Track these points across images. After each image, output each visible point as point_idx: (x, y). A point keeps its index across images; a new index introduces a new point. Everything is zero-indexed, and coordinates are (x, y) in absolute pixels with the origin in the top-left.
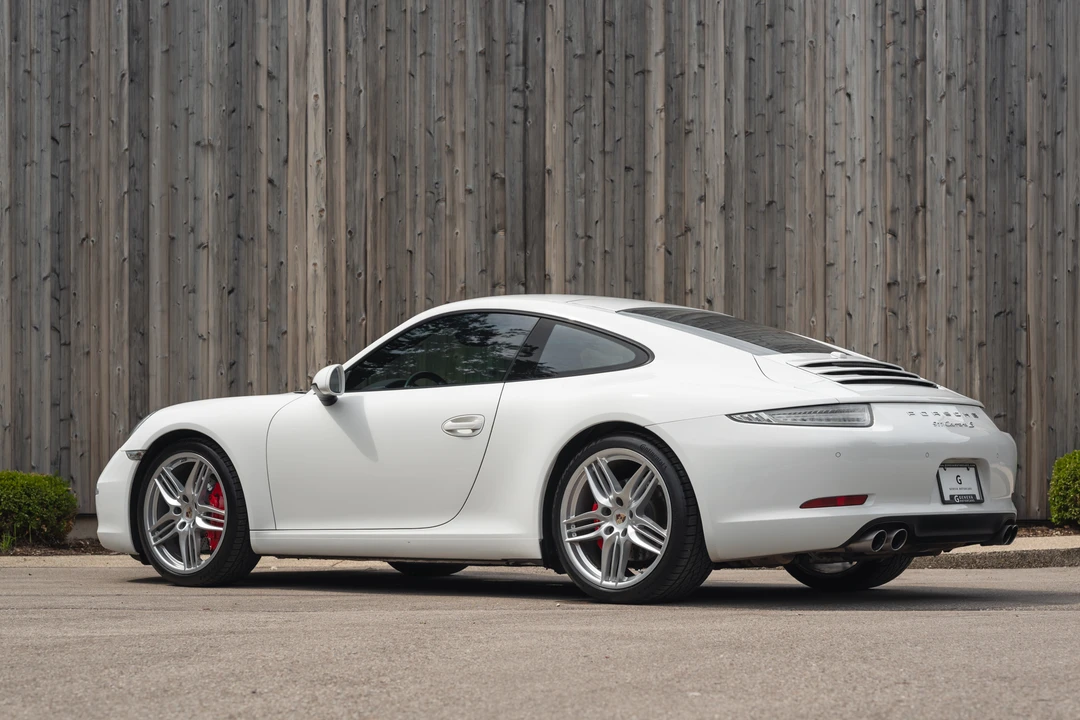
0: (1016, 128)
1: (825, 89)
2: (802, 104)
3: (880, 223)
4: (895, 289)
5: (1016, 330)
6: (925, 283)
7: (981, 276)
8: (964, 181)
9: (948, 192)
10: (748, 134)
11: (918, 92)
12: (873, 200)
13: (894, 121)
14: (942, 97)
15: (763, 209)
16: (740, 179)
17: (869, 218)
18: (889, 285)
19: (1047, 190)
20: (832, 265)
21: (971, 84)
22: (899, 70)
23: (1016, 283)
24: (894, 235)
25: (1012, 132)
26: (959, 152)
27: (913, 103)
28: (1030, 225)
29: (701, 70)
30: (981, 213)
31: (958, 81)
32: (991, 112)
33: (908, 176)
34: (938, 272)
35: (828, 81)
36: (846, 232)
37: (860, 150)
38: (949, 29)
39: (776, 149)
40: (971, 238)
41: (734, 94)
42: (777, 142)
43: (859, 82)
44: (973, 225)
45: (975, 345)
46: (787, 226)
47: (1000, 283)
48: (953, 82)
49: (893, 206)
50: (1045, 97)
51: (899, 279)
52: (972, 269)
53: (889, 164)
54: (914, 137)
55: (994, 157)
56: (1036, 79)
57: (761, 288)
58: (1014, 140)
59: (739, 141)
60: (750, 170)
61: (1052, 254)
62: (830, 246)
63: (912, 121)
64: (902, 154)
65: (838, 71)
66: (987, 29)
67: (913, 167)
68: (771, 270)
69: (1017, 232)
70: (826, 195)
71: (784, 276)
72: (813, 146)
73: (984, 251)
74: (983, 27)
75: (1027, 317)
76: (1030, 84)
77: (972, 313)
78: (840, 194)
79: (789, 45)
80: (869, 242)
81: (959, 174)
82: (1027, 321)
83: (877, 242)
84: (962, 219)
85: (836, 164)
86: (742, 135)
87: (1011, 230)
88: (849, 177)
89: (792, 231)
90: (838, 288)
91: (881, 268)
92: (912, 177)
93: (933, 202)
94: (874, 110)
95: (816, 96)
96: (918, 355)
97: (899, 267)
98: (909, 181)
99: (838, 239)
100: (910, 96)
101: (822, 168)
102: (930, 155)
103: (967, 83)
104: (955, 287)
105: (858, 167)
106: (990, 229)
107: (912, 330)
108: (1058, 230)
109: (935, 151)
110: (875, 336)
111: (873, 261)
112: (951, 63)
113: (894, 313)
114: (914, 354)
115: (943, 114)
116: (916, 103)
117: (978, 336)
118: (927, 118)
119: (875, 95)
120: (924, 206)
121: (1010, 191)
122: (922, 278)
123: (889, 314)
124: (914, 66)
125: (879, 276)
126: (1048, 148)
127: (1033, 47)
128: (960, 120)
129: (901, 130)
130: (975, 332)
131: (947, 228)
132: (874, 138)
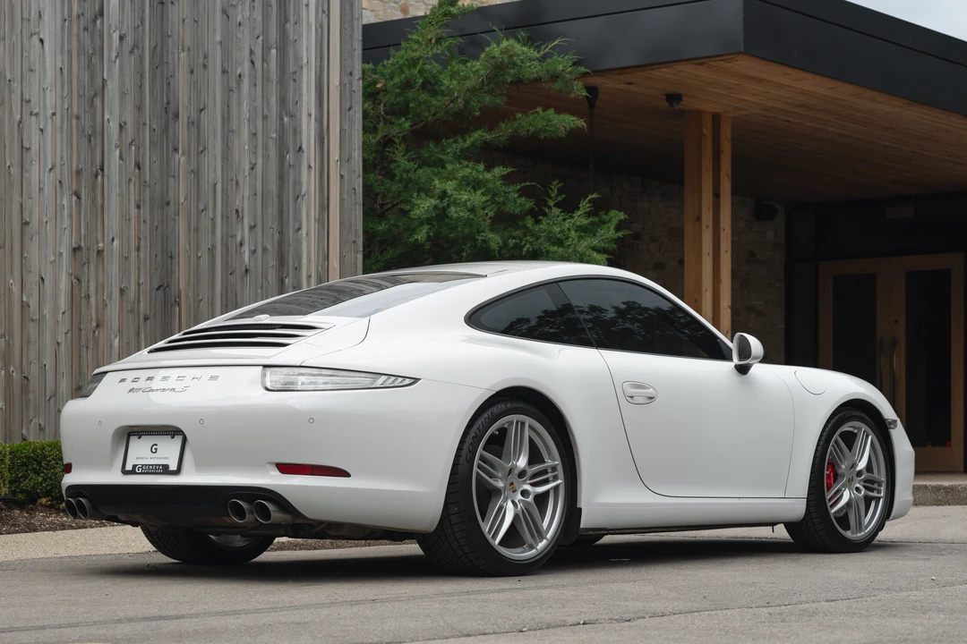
0: (171, 99)
1: (22, 31)
3: (66, 183)
4: (78, 252)
5: (171, 305)
6: (103, 251)
7: (146, 247)
8: (133, 148)
9: (121, 157)
11: (97, 49)
12: (62, 157)
13: (78, 76)
14: (117, 57)
17: (59, 177)
18: (74, 249)
19: (193, 166)
20: (27, 223)
21: (138, 48)
22: (83, 22)
23: (171, 257)
24: (79, 197)
25: (168, 103)
26: (130, 119)
27: (93, 57)
28: (182, 201)
30: (145, 182)
31: (129, 41)
32: (153, 80)
33: (90, 136)
34: (113, 239)
35: (24, 22)
36: (40, 189)
37: (50, 100)
40: (138, 207)
43: (49, 27)
44: (140, 196)
45: (142, 317)
47: (159, 256)
48: (124, 42)
49: (77, 166)
50: (192, 72)
51: (82, 245)
52: (139, 239)
53: (74, 121)
55: (155, 127)
56: (186, 53)
58: (169, 113)
61: (197, 230)
62: (26, 202)
63: (92, 78)
64: (85, 112)
65: (33, 11)
67: (94, 127)
69: (172, 204)
70: (22, 147)
72: (11, 92)
73: (148, 222)
75: (180, 291)
76: (182, 55)
77: (139, 285)
78: (35, 148)
80: (58, 202)
81: (130, 140)
82: (179, 296)
83: (65, 202)
84: (132, 185)
85: (31, 113)
87: (168, 204)
88: (42, 130)
90: (33, 251)
91: (67, 232)
92: (93, 135)
93: (109, 168)
94: (63, 62)
95: (14, 38)
96: (98, 326)
97: (83, 232)
98: (90, 141)
99: (33, 195)
100: (91, 52)
101: (19, 117)
102: (107, 117)
103: (135, 47)
104: (126, 258)
105: (50, 121)
106: (152, 200)
107: (93, 299)
108: (201, 207)
109: (111, 113)
110: (63, 303)
111: (62, 221)
112: (123, 22)
113: (78, 280)
114: (94, 325)
115: (115, 74)
116: (95, 60)
117: (143, 307)
118: (105, 77)
119: (63, 46)
120: (102, 169)
121: (167, 164)
122: (101, 245)
123: (75, 281)
124: (94, 21)
125: (66, 238)
126: (195, 124)
127: (184, 20)
128: (130, 84)
129: (85, 87)
130: (142, 304)
131: (121, 195)
132: (63, 92)
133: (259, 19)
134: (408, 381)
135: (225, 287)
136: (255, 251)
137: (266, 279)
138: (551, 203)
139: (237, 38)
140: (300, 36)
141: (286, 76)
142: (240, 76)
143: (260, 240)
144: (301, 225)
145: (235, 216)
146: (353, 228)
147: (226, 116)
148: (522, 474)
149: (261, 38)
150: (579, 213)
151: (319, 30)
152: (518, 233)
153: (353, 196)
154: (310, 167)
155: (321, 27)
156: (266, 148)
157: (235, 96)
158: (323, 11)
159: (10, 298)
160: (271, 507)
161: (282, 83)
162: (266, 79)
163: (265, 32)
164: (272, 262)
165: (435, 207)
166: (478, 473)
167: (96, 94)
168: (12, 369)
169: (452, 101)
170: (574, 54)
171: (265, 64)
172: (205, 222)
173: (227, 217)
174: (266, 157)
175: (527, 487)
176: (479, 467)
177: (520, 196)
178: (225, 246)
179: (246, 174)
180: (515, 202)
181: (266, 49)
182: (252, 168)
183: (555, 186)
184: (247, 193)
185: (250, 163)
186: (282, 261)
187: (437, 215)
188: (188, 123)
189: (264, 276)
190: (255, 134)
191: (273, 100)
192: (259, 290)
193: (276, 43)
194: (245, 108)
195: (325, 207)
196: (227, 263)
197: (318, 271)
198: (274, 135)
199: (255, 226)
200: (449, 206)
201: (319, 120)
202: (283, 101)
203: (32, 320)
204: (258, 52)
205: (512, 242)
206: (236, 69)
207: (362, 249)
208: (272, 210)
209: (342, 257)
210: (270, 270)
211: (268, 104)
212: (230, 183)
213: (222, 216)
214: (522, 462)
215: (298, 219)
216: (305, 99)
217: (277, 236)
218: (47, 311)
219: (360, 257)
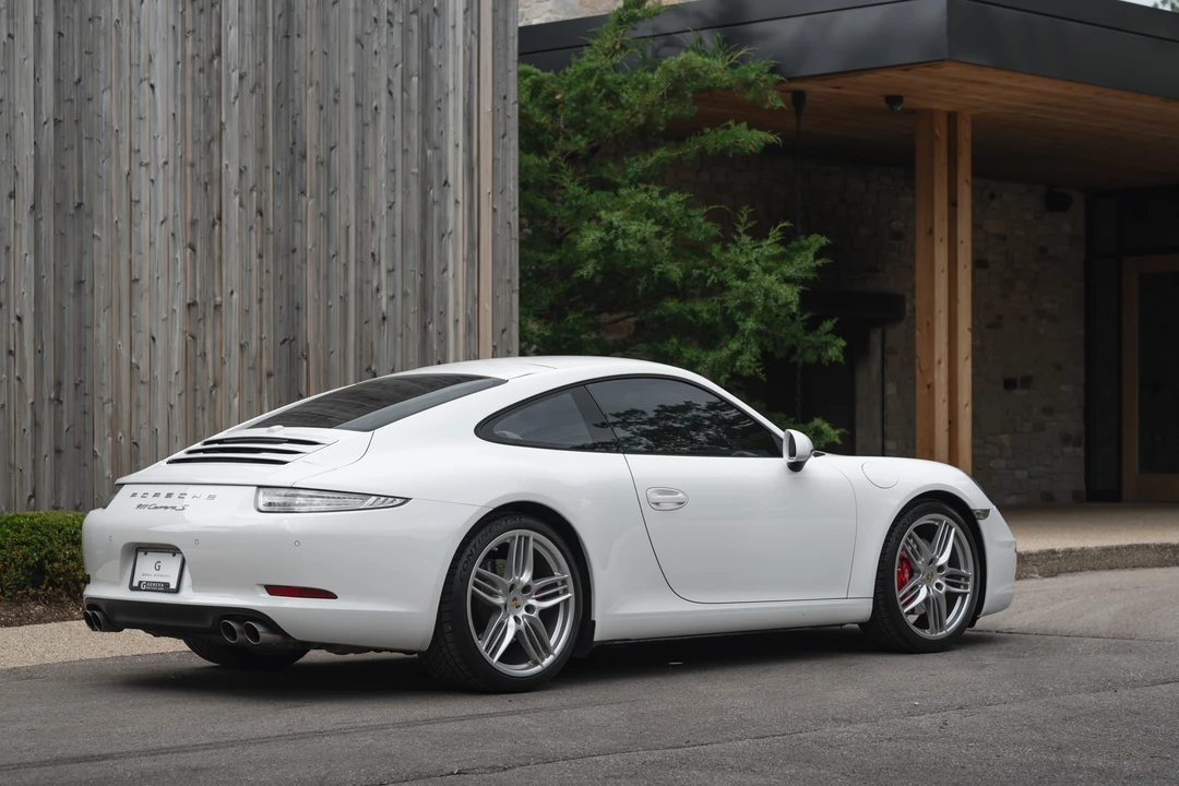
0: (297, 139)
1: (130, 78)
2: (108, 92)
3: (180, 236)
4: (193, 309)
6: (220, 306)
7: (269, 299)
8: (255, 194)
9: (241, 205)
10: (57, 122)
11: (215, 90)
12: (175, 208)
13: (193, 121)
14: (236, 98)
15: (72, 212)
16: (49, 175)
17: (171, 230)
18: (189, 305)
19: (323, 209)
20: (137, 280)
21: (260, 87)
22: (198, 64)
23: (298, 308)
24: (194, 250)
25: (294, 143)
26: (251, 163)
27: (209, 100)
28: (309, 247)
29: (10, 40)
30: (268, 229)
31: (250, 80)
32: (277, 120)
33: (206, 184)
34: (232, 293)
35: (133, 68)
36: (150, 243)
37: (162, 149)
38: (241, 22)
39: (84, 142)
40: (260, 256)
41: (43, 72)
42: (85, 135)
43: (161, 72)
44: (262, 244)
45: (264, 375)
46: (95, 233)
47: (284, 308)
48: (244, 82)
49: (192, 218)
50: (321, 108)
51: (198, 300)
52: (262, 290)
53: (188, 169)
54: (212, 139)
55: (279, 170)
56: (314, 87)
57: (70, 303)
58: (295, 154)
59: (48, 130)
60: (59, 166)
61: (327, 277)
62: (136, 259)
63: (208, 122)
64: (201, 158)
65: (143, 56)
66: (274, 28)
67: (210, 174)
68: (79, 283)
69: (298, 251)
70: (131, 200)
71: (92, 292)
72: (118, 143)
73: (271, 271)
74: (270, 25)
75: (307, 344)
76: (309, 91)
77: (261, 339)
78: (145, 201)
79: (96, 21)
80: (171, 256)
81: (251, 185)
82: (307, 350)
83: (178, 256)
84: (253, 234)
85: (141, 164)
86: (51, 123)
87: (294, 251)
88: (152, 181)
89: (99, 239)
90: (143, 308)
91: (181, 287)
92: (210, 183)
93: (228, 215)
94: (176, 107)
95: (122, 85)
96: (215, 385)
97: (198, 286)
98: (206, 189)
99: (143, 251)
100: (207, 94)
101: (127, 168)
102: (225, 162)
103: (257, 85)
104: (247, 311)
105: (161, 170)
106: (276, 249)
107: (209, 357)
108: (332, 253)
109: (229, 158)
110: (176, 363)
111: (175, 278)
112: (242, 61)
113: (193, 338)
114: (211, 384)
115: (235, 117)
116: (213, 102)
117: (266, 364)
118: (223, 120)
119: (175, 90)
120: (220, 219)
121: (293, 208)
122: (218, 299)
123: (189, 338)
124: (211, 61)
125: (180, 295)
126: (324, 164)
127: (312, 53)
128: (251, 127)
129: (200, 131)
130: (264, 360)
131: (241, 245)
132: (176, 139)
133: (398, 45)
134: (398, 501)
135: (360, 337)
136: (393, 297)
137: (407, 326)
138: (741, 230)
139: (373, 68)
140: (446, 59)
141: (430, 105)
142: (376, 108)
143: (399, 285)
144: (447, 265)
145: (370, 260)
146: (508, 266)
147: (360, 152)
148: (526, 589)
149: (400, 66)
150: (769, 242)
151: (468, 52)
152: (702, 262)
153: (508, 231)
154: (457, 202)
155: (470, 49)
156: (406, 184)
157: (371, 130)
158: (473, 32)
159: (117, 360)
160: (260, 629)
161: (425, 114)
162: (406, 109)
163: (405, 59)
164: (413, 306)
165: (601, 240)
166: (473, 591)
167: (212, 140)
168: (120, 434)
169: (633, 116)
170: (772, 59)
171: (405, 94)
172: (336, 268)
173: (362, 262)
174: (406, 194)
175: (532, 602)
176: (475, 584)
177: (706, 220)
178: (360, 293)
179: (384, 213)
180: (699, 227)
181: (406, 78)
182: (390, 207)
183: (745, 211)
184: (384, 235)
185: (388, 201)
186: (425, 306)
187: (603, 249)
188: (317, 163)
189: (405, 324)
190: (394, 171)
191: (415, 132)
192: (399, 339)
193: (418, 70)
194: (382, 142)
195: (474, 244)
196: (362, 311)
197: (467, 314)
198: (416, 170)
199: (393, 270)
200: (616, 237)
201: (468, 150)
202: (425, 132)
203: (142, 382)
204: (397, 80)
205: (696, 272)
206: (372, 102)
207: (517, 288)
208: (414, 252)
209: (495, 298)
210: (411, 317)
211: (409, 137)
212: (365, 225)
213: (356, 260)
214: (526, 578)
215: (443, 259)
216: (451, 128)
217: (419, 278)
218: (159, 372)
219: (516, 297)
